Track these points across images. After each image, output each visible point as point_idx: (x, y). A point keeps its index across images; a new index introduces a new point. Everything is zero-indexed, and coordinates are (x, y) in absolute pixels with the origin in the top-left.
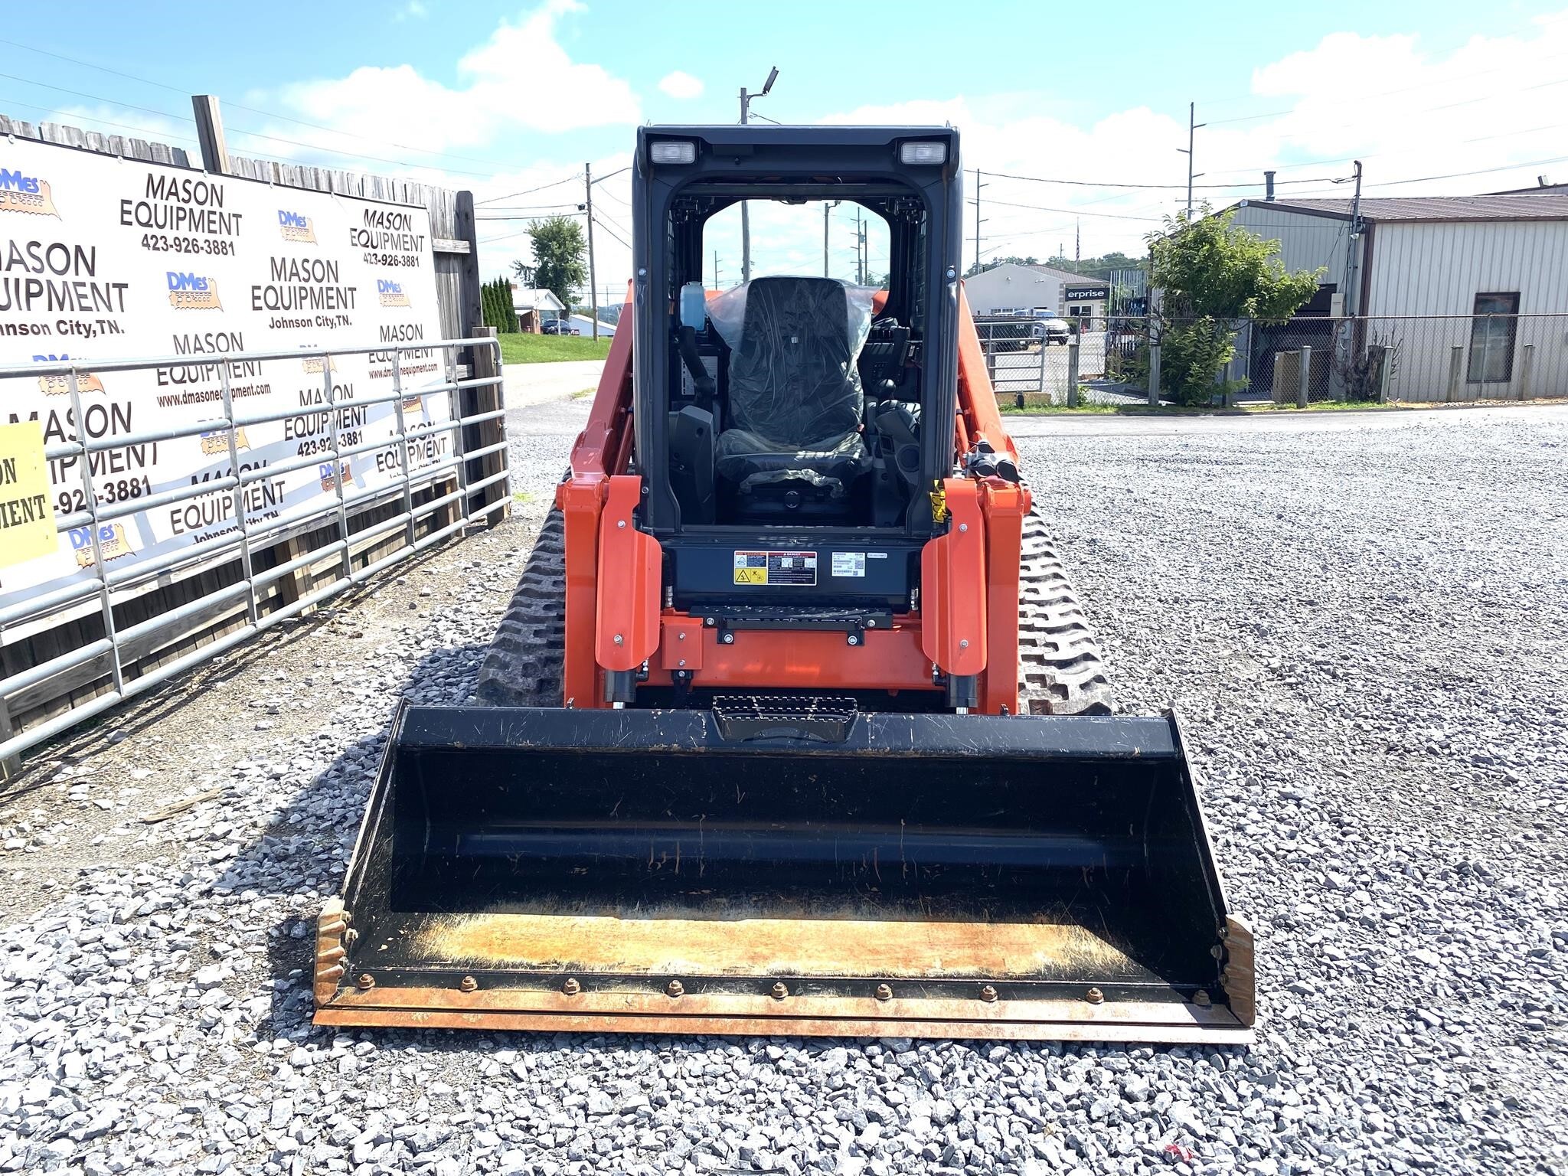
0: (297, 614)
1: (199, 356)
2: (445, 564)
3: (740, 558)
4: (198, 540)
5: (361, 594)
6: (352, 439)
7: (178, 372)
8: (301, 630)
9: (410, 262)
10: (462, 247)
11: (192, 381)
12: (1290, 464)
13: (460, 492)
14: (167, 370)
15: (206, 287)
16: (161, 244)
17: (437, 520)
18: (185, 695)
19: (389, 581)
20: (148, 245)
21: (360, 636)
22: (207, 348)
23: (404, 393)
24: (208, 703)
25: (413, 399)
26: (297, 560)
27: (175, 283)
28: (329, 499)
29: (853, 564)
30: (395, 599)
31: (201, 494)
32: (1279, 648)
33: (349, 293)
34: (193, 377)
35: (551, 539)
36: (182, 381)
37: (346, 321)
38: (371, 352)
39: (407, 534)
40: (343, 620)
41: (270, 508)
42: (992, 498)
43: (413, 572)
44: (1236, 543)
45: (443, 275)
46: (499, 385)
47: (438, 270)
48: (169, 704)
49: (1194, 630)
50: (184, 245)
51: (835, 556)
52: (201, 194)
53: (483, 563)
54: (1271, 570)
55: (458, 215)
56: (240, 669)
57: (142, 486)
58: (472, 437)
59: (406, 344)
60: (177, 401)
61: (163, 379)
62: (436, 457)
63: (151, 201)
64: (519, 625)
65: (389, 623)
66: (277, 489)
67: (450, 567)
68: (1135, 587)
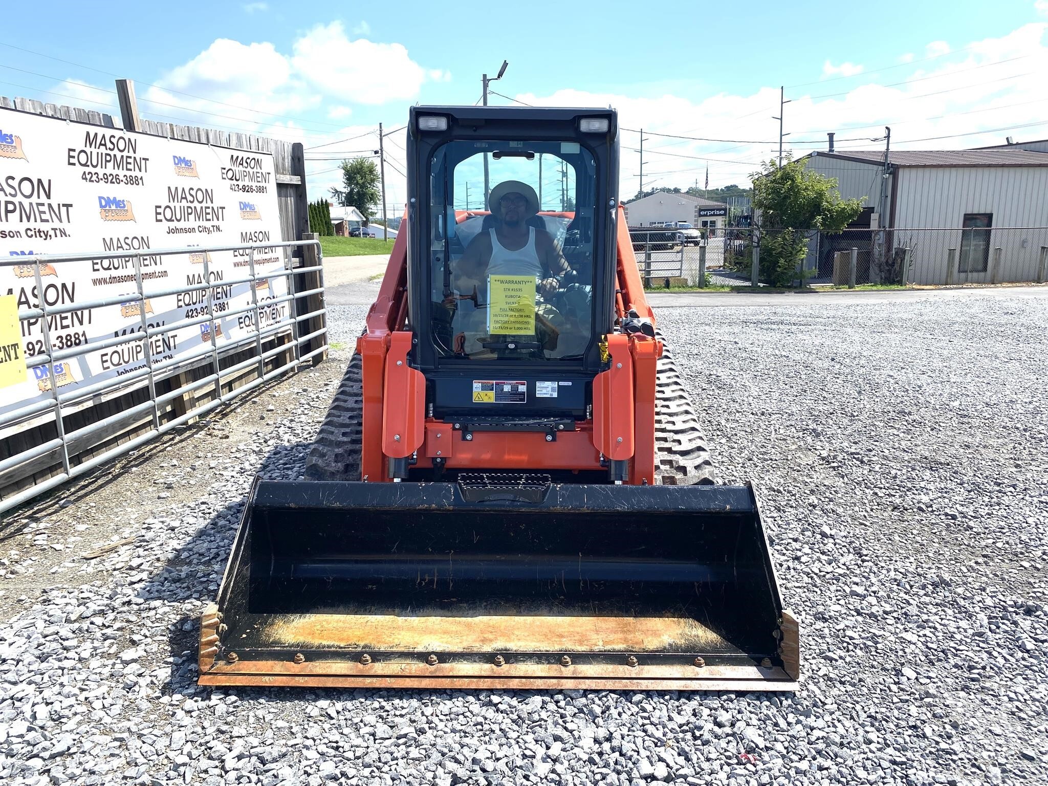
0: (186, 423)
1: (120, 252)
2: (283, 390)
3: (477, 386)
4: (119, 374)
5: (228, 410)
6: (222, 307)
7: (106, 263)
8: (188, 434)
9: (261, 190)
10: (296, 180)
11: (116, 268)
12: (842, 326)
13: (294, 343)
14: (99, 261)
15: (124, 206)
16: (94, 178)
17: (278, 361)
18: (110, 476)
19: (247, 401)
20: (86, 179)
21: (227, 437)
22: (125, 246)
23: (256, 277)
24: (126, 481)
25: (263, 281)
26: (185, 387)
27: (104, 203)
28: (207, 346)
29: (550, 389)
30: (251, 413)
31: (121, 343)
32: (827, 445)
33: (220, 211)
34: (116, 266)
35: (354, 373)
36: (108, 269)
37: (218, 229)
38: (235, 250)
39: (259, 370)
40: (216, 427)
41: (168, 353)
42: (638, 347)
43: (263, 395)
44: (803, 377)
45: (283, 199)
46: (320, 271)
47: (280, 195)
48: (100, 482)
49: (773, 432)
50: (110, 178)
51: (538, 384)
52: (121, 145)
53: (310, 389)
54: (825, 394)
55: (293, 159)
56: (147, 459)
57: (82, 339)
58: (302, 306)
59: (258, 244)
60: (105, 281)
61: (96, 267)
62: (278, 319)
63: (88, 150)
64: (333, 429)
65: (246, 429)
66: (172, 340)
67: (287, 392)
68: (737, 405)
